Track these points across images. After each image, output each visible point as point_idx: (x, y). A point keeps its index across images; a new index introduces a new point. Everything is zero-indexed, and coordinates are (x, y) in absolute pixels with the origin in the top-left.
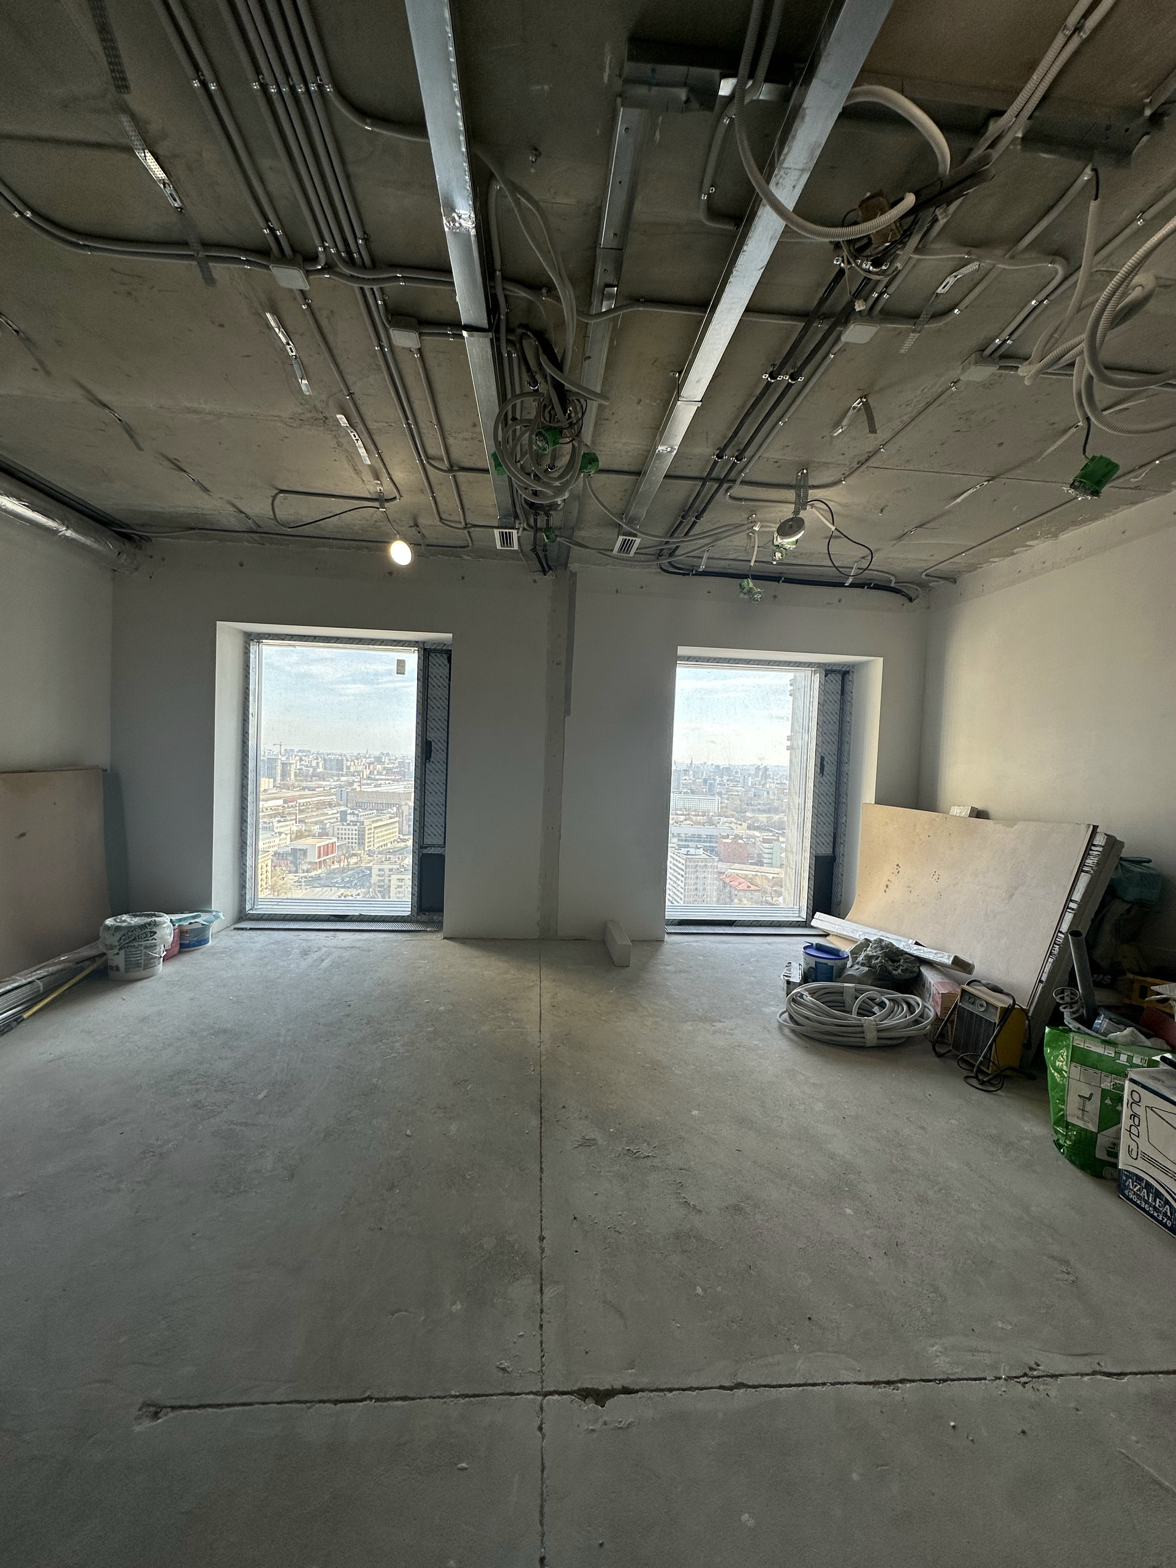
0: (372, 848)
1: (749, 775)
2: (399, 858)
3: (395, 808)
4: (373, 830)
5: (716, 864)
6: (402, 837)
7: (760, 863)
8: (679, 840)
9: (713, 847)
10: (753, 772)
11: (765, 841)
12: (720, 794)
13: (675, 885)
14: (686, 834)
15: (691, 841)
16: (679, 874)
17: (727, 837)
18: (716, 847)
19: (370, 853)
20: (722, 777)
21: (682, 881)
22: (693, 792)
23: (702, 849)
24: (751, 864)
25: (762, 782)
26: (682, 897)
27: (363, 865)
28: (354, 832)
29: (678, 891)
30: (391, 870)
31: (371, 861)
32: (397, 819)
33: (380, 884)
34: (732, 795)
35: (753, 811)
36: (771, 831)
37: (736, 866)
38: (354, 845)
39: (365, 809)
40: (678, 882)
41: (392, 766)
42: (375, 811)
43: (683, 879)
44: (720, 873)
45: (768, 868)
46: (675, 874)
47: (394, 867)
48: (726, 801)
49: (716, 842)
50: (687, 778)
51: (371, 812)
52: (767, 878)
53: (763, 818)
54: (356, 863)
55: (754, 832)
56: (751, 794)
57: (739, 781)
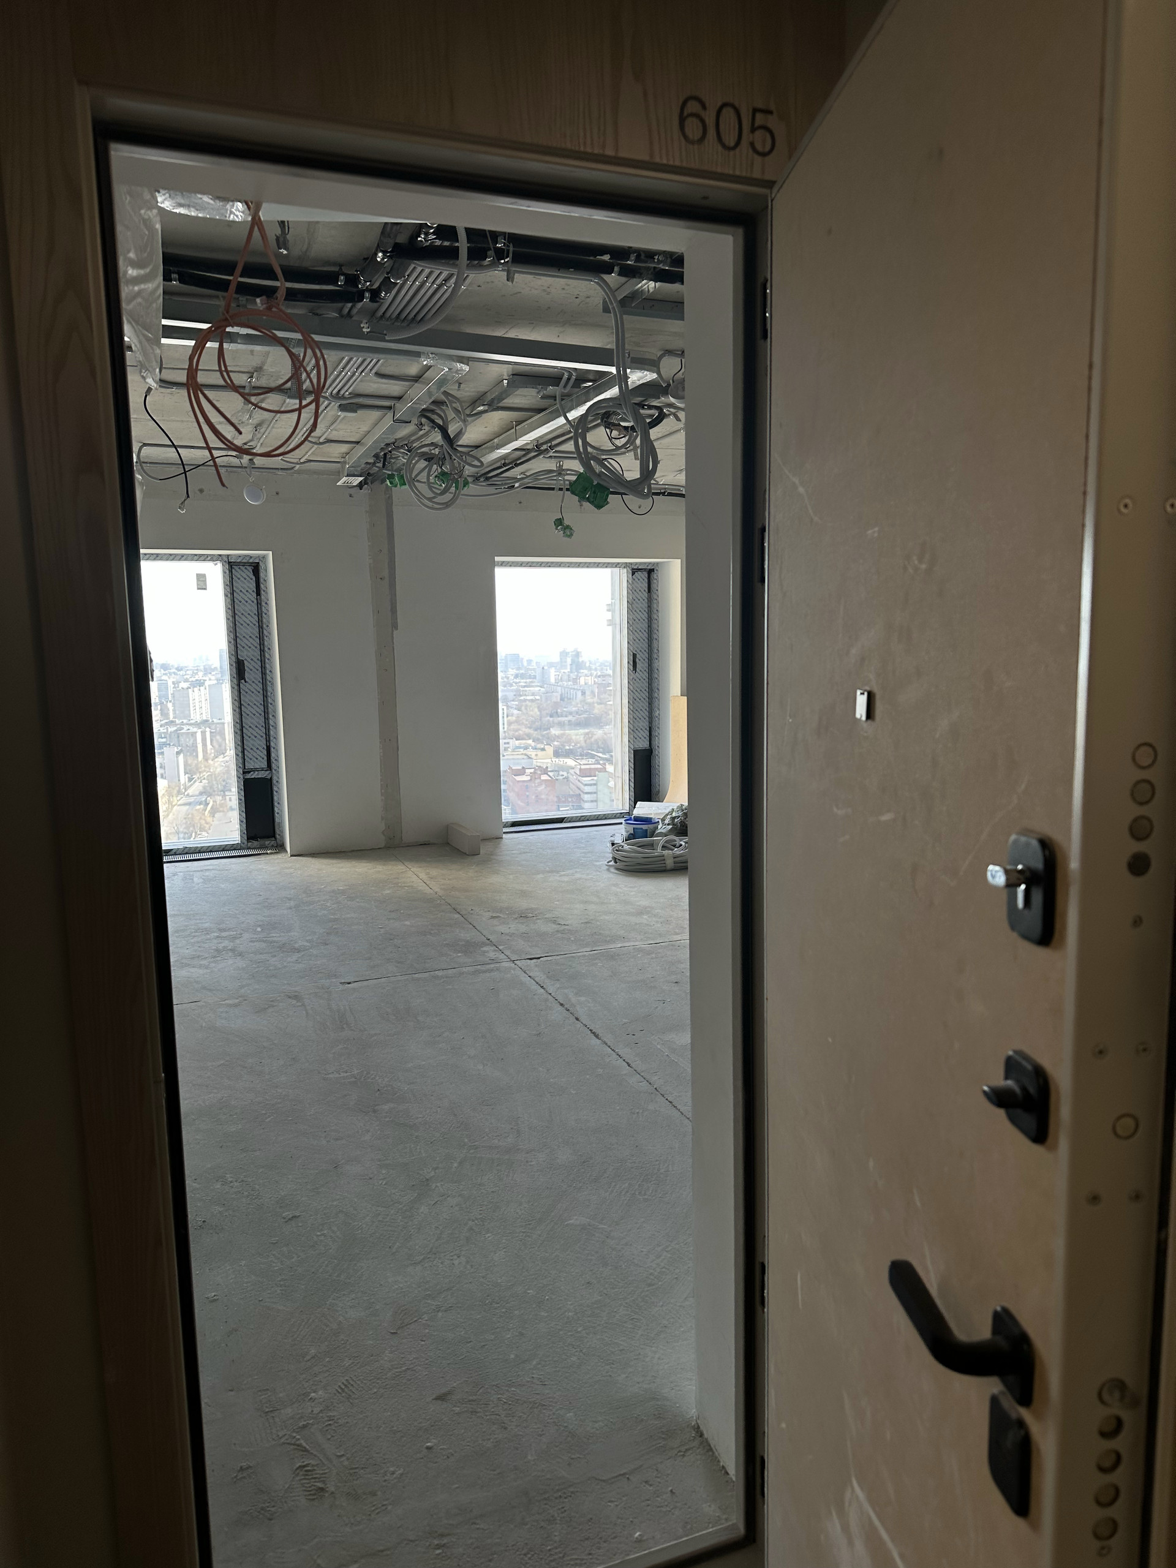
1: (551, 665)
10: (556, 662)
11: (585, 773)
17: (522, 772)
25: (573, 676)
34: (525, 700)
35: (561, 725)
36: (593, 756)
48: (516, 712)
53: (577, 735)
55: (566, 760)
56: (556, 697)
57: (535, 677)
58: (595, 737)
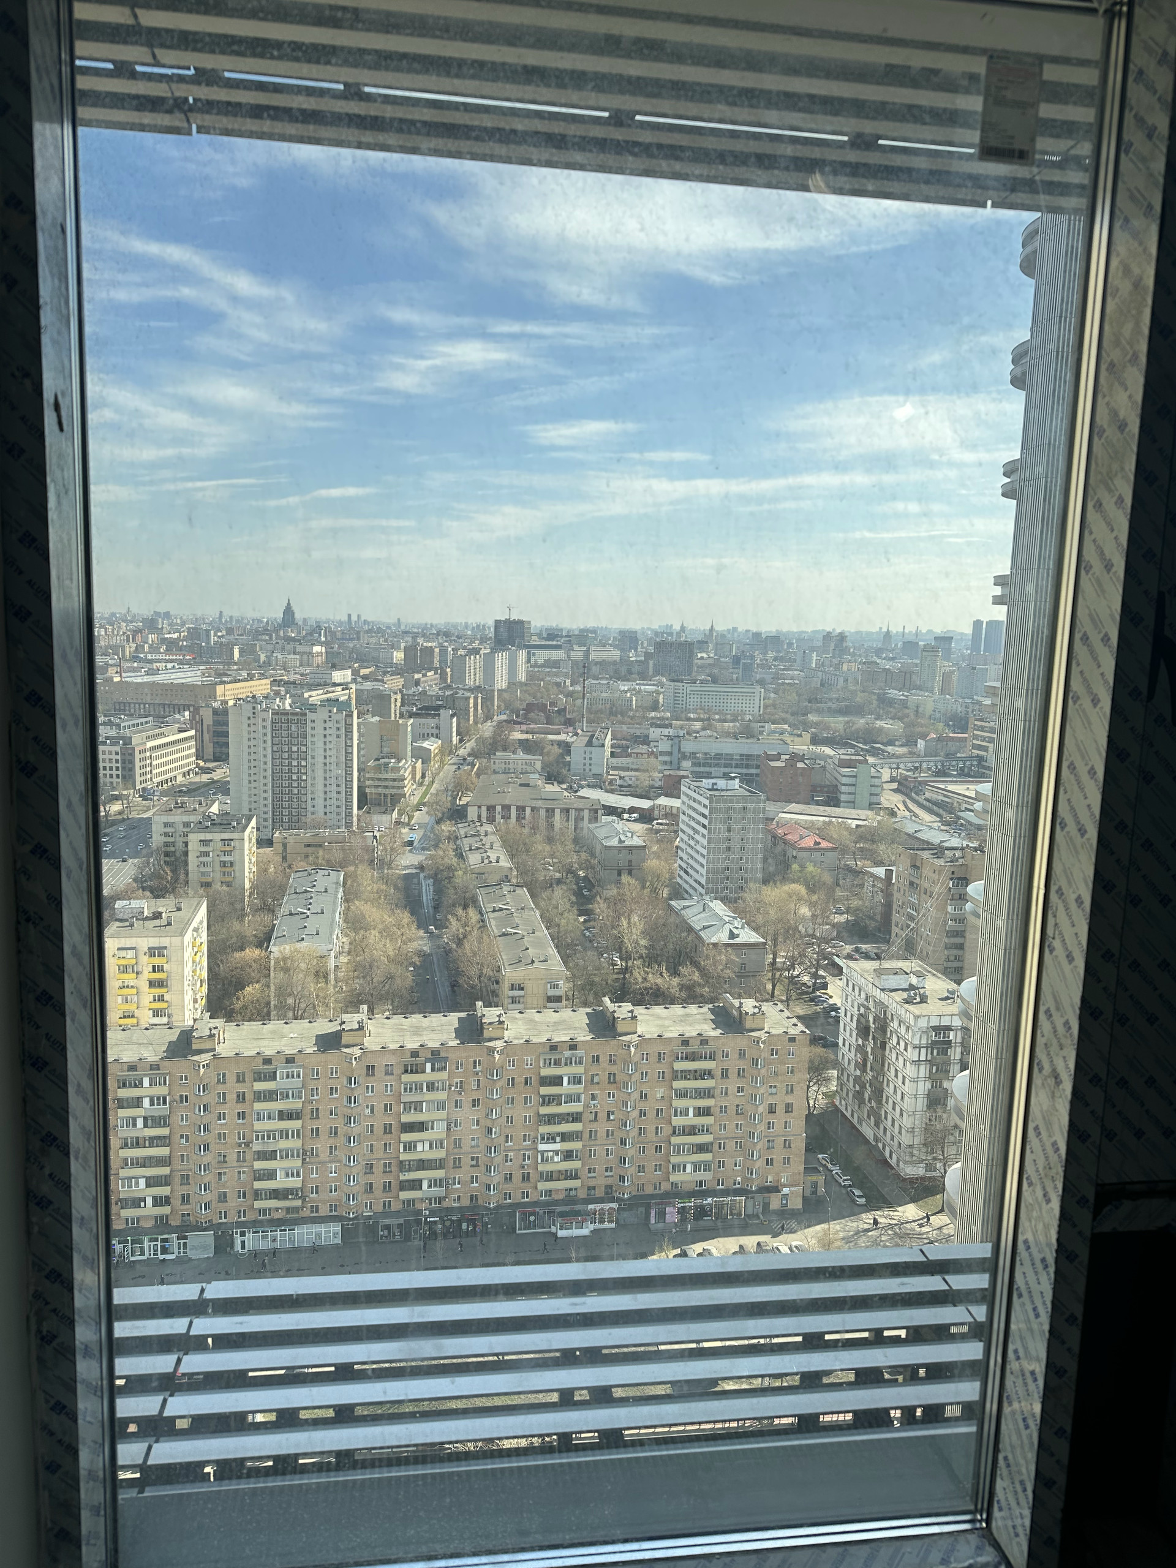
0: (149, 785)
1: (813, 649)
2: (200, 804)
3: (187, 713)
4: (148, 754)
5: (762, 805)
6: (202, 764)
7: (833, 801)
8: (694, 764)
9: (752, 775)
10: (819, 644)
11: (844, 764)
12: (761, 682)
13: (692, 843)
14: (706, 754)
15: (716, 765)
16: (698, 823)
17: (777, 758)
18: (757, 775)
19: (145, 795)
20: (765, 653)
21: (704, 836)
22: (715, 681)
23: (737, 780)
24: (818, 803)
25: (836, 661)
26: (704, 862)
27: (134, 815)
28: (114, 757)
29: (698, 852)
30: (187, 825)
31: (148, 809)
32: (192, 733)
33: (168, 849)
34: (783, 684)
35: (819, 712)
36: (853, 747)
37: (793, 807)
38: (115, 780)
39: (131, 716)
40: (696, 836)
41: (175, 636)
42: (151, 718)
43: (705, 832)
44: (767, 819)
45: (848, 811)
46: (692, 823)
47: (192, 818)
48: (772, 695)
49: (758, 767)
50: (705, 655)
51: (144, 720)
52: (848, 828)
53: (838, 723)
54: (120, 813)
55: (824, 748)
56: (816, 683)
57: (795, 661)
58: (857, 726)
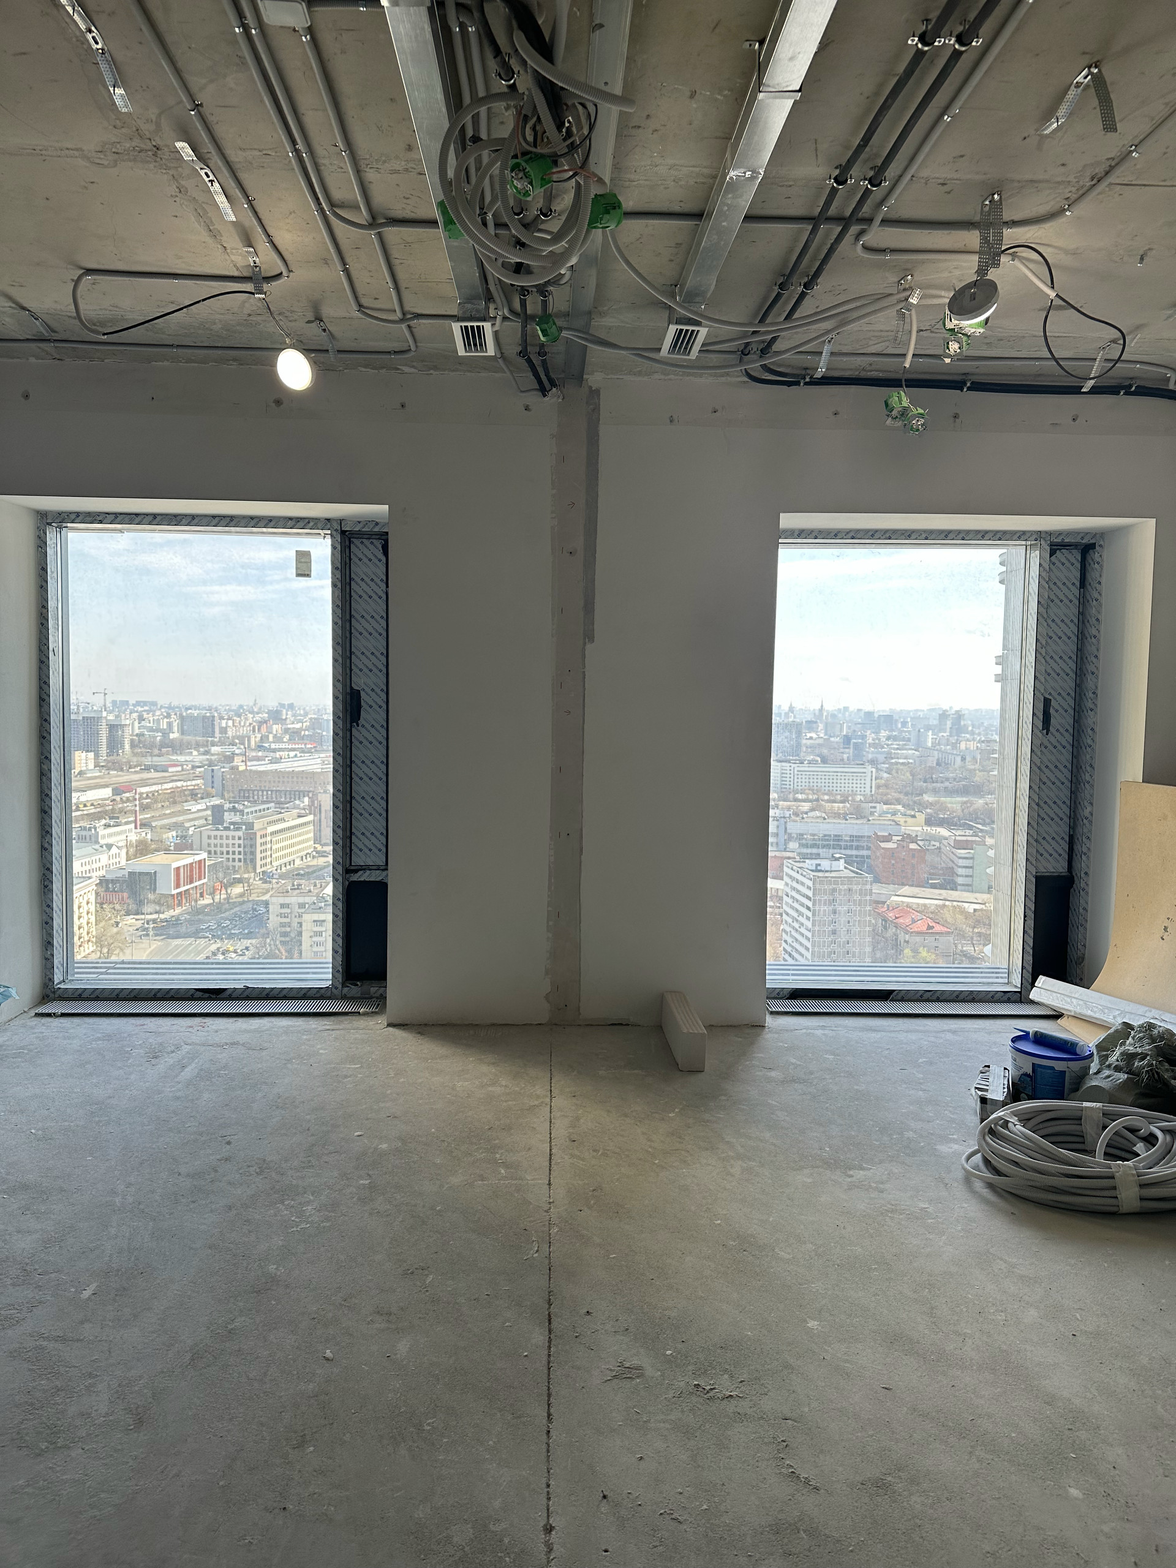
0: (268, 868)
1: (928, 728)
2: (315, 886)
3: (306, 800)
4: (269, 838)
5: (868, 887)
6: (319, 848)
7: (950, 884)
8: (801, 845)
9: (863, 857)
10: (936, 722)
11: (960, 845)
12: (873, 762)
13: (796, 925)
14: (814, 835)
15: (824, 847)
16: (802, 905)
17: (888, 839)
18: (868, 857)
19: (266, 877)
20: (877, 733)
21: (808, 918)
22: (824, 761)
23: (842, 861)
24: (934, 886)
25: (953, 740)
26: (809, 945)
27: (254, 897)
28: (237, 842)
29: (803, 935)
30: (302, 906)
31: (268, 891)
32: (310, 818)
33: (283, 929)
34: (897, 763)
35: (935, 791)
36: (970, 827)
37: (906, 890)
38: (237, 864)
39: (255, 802)
40: (800, 919)
41: (298, 726)
42: (272, 805)
43: (810, 914)
44: (877, 902)
45: (966, 894)
46: (796, 905)
47: (307, 900)
48: (885, 775)
49: (869, 848)
50: (814, 735)
51: (265, 806)
52: (963, 912)
53: (954, 804)
54: (241, 895)
55: (939, 829)
56: (932, 762)
57: (909, 740)
58: (975, 806)
